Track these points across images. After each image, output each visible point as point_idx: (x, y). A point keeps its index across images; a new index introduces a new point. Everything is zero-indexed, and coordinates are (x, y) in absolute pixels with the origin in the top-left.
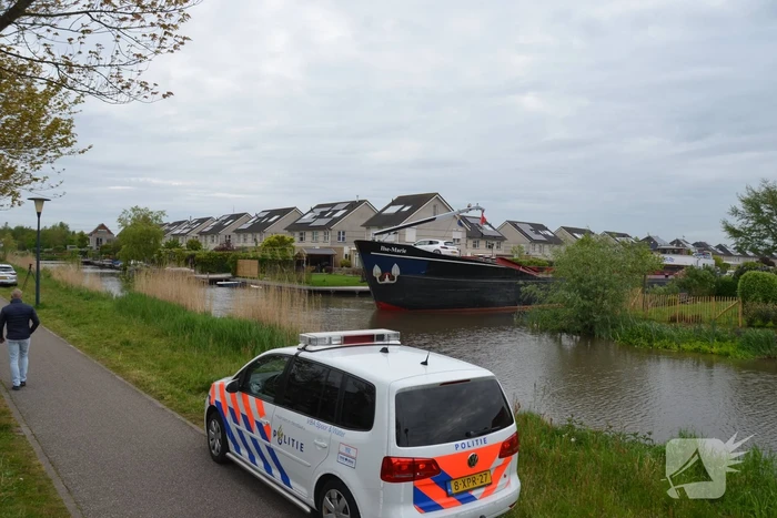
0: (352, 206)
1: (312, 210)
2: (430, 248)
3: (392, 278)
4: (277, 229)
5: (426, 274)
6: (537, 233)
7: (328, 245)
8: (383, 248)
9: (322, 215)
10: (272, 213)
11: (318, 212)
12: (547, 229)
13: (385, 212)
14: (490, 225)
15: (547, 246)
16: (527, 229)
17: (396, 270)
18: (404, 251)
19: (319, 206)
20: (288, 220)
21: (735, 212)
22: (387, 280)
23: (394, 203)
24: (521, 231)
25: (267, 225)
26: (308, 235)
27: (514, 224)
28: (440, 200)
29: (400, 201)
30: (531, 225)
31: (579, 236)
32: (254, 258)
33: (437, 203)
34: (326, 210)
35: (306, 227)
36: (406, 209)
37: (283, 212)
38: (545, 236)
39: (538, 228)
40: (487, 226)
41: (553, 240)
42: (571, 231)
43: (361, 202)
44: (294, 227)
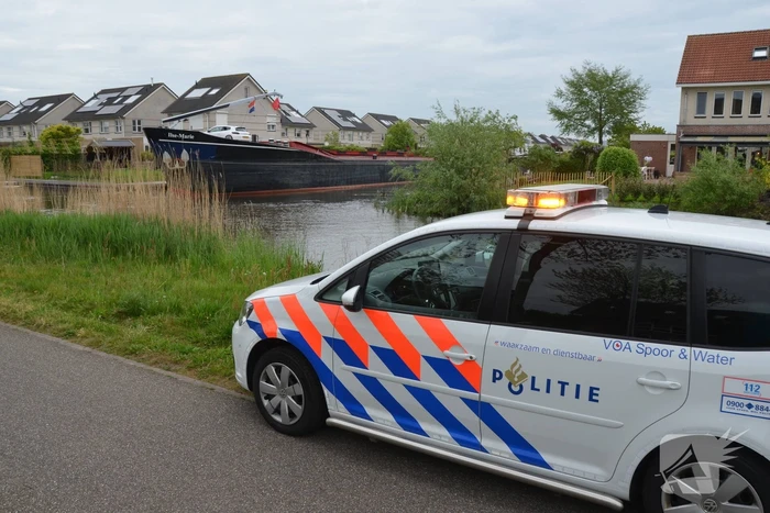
0: (146, 90)
1: (95, 96)
2: (223, 134)
3: (181, 164)
4: (54, 120)
5: (215, 159)
6: (345, 120)
7: (123, 136)
8: (170, 135)
9: (110, 102)
10: (42, 101)
11: (104, 98)
12: (354, 116)
13: (189, 96)
14: (297, 112)
15: (356, 133)
16: (335, 116)
17: (185, 156)
18: (192, 137)
19: (104, 92)
20: (66, 109)
21: (560, 94)
22: (177, 166)
23: (198, 86)
24: (329, 118)
25: (39, 115)
26: (95, 126)
27: (321, 110)
28: (251, 81)
29: (205, 83)
30: (338, 111)
31: (386, 123)
32: (33, 154)
33: (248, 84)
34: (113, 95)
35: (92, 116)
36: (214, 92)
37: (57, 100)
38: (354, 123)
39: (345, 114)
40: (294, 113)
41: (362, 127)
42: (378, 117)
43: (157, 86)
44: (75, 117)
